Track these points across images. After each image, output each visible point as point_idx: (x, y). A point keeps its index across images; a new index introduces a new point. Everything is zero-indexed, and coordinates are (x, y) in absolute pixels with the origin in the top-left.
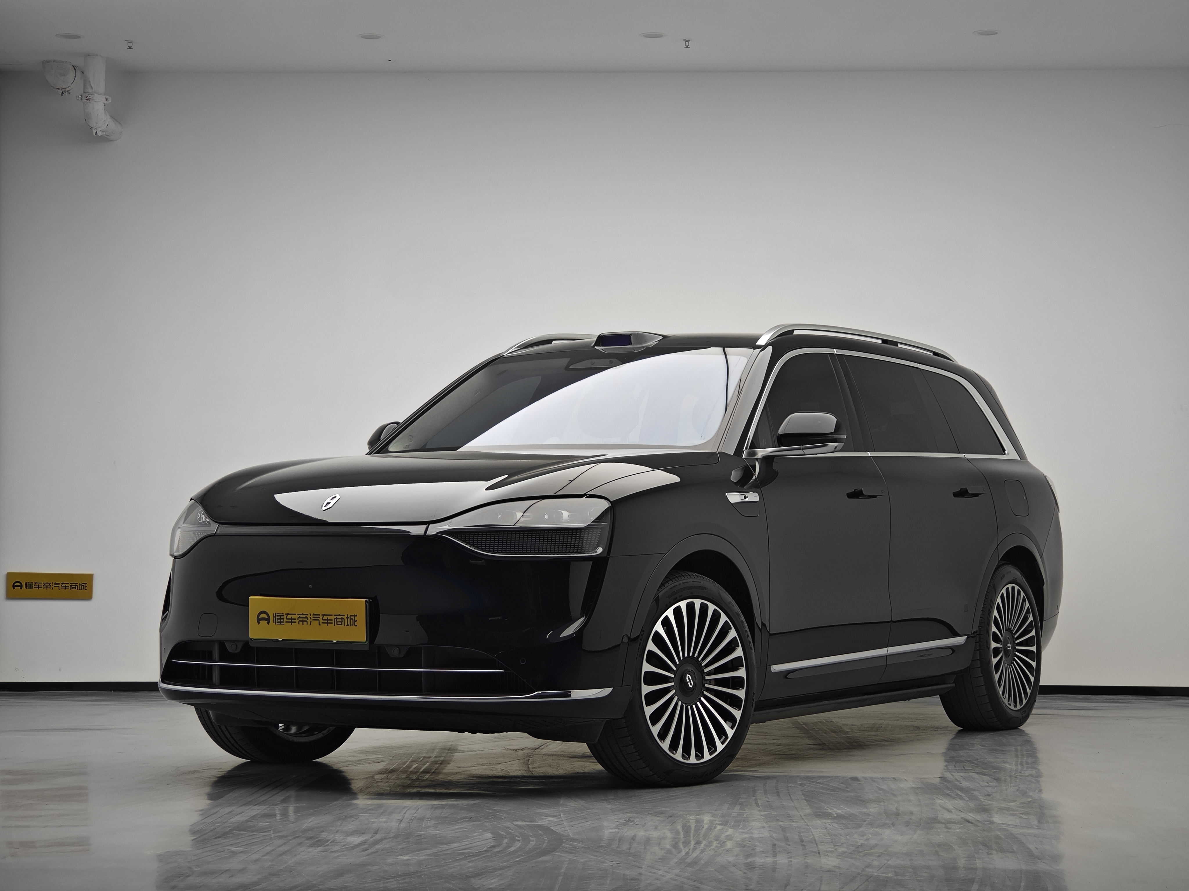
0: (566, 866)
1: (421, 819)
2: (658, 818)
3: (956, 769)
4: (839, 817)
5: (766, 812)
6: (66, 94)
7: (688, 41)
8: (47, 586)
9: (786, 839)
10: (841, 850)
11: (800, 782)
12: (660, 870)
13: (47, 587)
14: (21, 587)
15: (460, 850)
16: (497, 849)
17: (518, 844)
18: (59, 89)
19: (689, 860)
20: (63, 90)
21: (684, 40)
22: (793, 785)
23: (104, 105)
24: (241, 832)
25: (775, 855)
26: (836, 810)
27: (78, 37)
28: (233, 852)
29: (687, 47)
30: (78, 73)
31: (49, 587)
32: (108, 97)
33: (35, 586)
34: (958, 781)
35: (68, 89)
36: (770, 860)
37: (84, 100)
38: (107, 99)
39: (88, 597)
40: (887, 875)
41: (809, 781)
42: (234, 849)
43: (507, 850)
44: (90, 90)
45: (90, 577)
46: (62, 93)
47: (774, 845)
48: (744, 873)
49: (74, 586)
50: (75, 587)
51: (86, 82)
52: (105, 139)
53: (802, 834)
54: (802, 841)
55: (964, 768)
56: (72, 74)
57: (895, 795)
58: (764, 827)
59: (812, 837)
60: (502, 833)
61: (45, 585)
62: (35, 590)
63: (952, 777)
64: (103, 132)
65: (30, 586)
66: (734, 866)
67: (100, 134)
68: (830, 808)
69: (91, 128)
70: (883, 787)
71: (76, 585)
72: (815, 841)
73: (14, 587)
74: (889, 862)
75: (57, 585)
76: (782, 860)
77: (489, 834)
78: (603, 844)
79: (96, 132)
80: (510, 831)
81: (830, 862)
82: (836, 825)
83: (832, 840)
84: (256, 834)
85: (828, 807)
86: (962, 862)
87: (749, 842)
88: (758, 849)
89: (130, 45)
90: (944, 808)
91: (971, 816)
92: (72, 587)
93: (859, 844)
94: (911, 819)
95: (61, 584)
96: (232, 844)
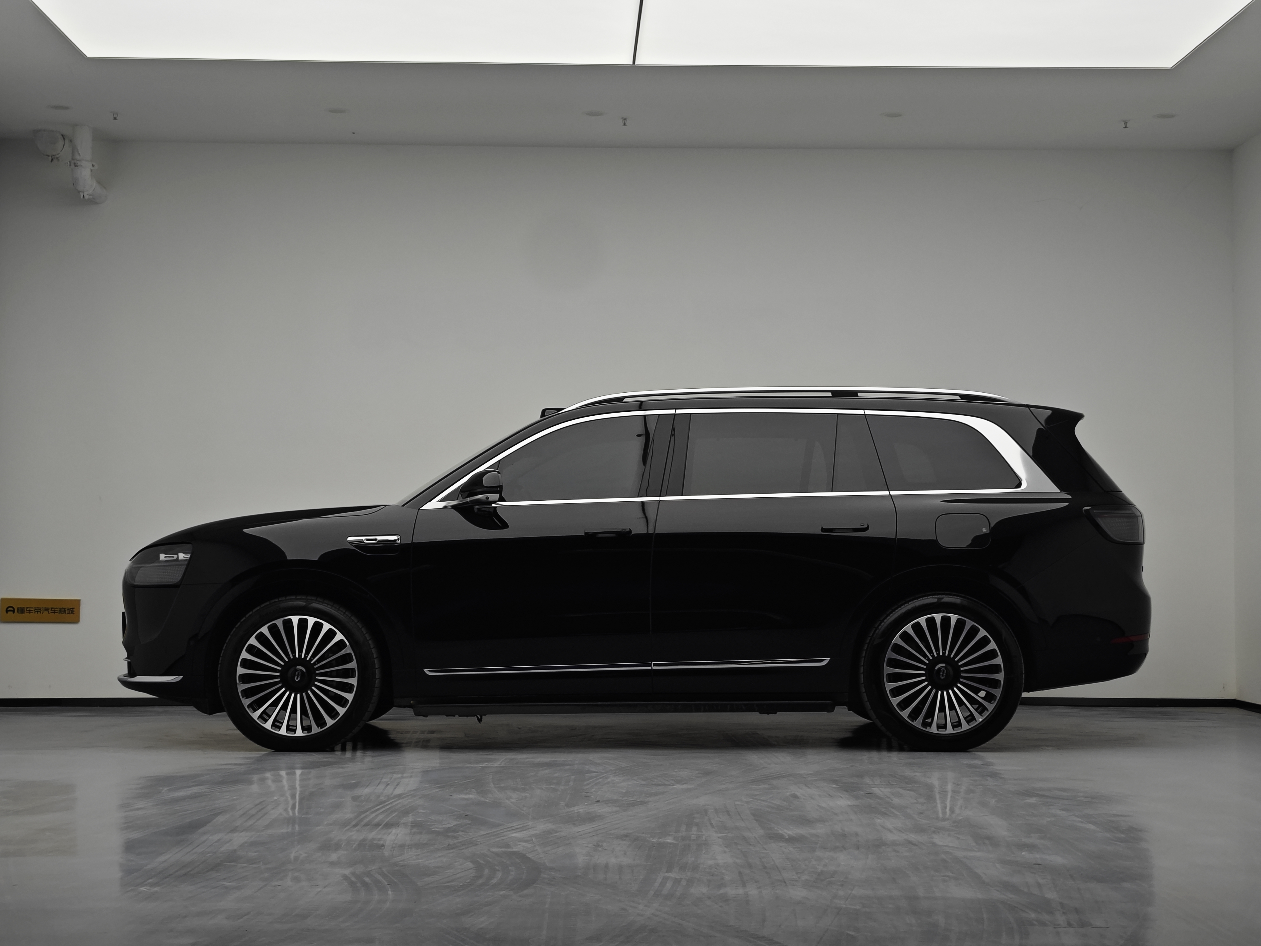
0: (549, 900)
1: (402, 846)
2: (624, 842)
3: (882, 784)
4: (791, 840)
5: (724, 834)
6: (55, 161)
7: (625, 119)
8: (38, 610)
9: (750, 866)
10: (804, 877)
11: (745, 800)
12: (639, 904)
13: (38, 612)
14: (14, 611)
15: (445, 883)
16: (480, 881)
17: (499, 875)
18: (49, 156)
19: (665, 892)
20: (53, 157)
21: (622, 118)
22: (739, 803)
23: (91, 171)
24: (232, 864)
25: (744, 885)
26: (786, 831)
27: (67, 108)
28: (226, 888)
29: (625, 125)
30: (67, 142)
31: (39, 612)
32: (94, 164)
33: (26, 610)
34: (889, 798)
35: (57, 156)
36: (741, 891)
37: (73, 166)
38: (93, 166)
39: (76, 621)
40: (855, 907)
41: (753, 799)
42: (227, 884)
43: (491, 882)
44: (77, 157)
45: (78, 602)
46: (52, 160)
47: (740, 873)
48: (721, 906)
49: (62, 611)
50: (64, 612)
51: (74, 149)
52: (93, 201)
53: (763, 860)
54: (765, 867)
55: (889, 782)
56: (61, 142)
57: (836, 814)
58: (725, 852)
59: (773, 863)
60: (481, 862)
61: (36, 610)
62: (26, 614)
63: (881, 793)
64: (90, 195)
65: (21, 610)
66: (709, 898)
67: (87, 197)
68: (780, 829)
69: (79, 192)
70: (823, 805)
71: (64, 610)
72: (777, 867)
73: (7, 611)
74: (853, 892)
75: (47, 609)
76: (752, 891)
77: (469, 863)
78: (580, 874)
79: (84, 196)
80: (489, 859)
81: (798, 893)
82: (791, 849)
83: (792, 866)
84: (246, 866)
85: (778, 828)
86: (921, 892)
87: (716, 870)
88: (727, 878)
89: (115, 116)
90: (884, 828)
91: (913, 837)
92: (61, 612)
93: (819, 871)
94: (858, 841)
95: (50, 609)
96: (225, 879)
